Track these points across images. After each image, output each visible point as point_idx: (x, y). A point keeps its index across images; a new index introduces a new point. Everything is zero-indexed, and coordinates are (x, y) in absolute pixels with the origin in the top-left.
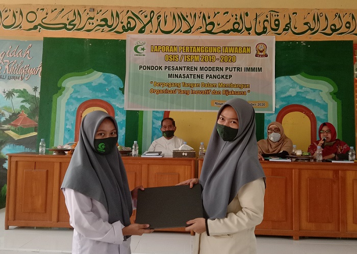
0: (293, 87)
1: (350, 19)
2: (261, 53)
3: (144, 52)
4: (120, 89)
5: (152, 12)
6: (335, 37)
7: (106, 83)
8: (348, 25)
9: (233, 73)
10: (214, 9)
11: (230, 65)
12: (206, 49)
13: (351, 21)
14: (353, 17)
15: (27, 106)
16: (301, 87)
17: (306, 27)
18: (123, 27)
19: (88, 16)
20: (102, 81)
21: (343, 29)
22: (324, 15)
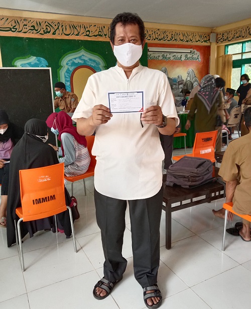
5: (59, 23)
10: (90, 23)
18: (44, 31)
19: (23, 24)
20: (36, 61)
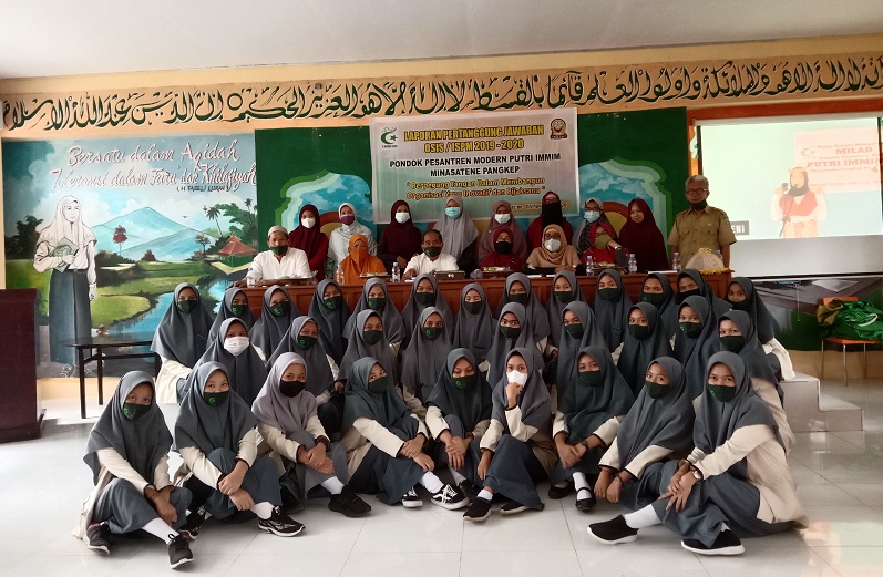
0: (605, 178)
1: (681, 76)
2: (558, 132)
3: (395, 142)
4: (366, 195)
5: (403, 83)
6: (661, 104)
7: (345, 188)
8: (678, 85)
9: (521, 163)
10: (491, 74)
11: (515, 152)
12: (482, 132)
13: (683, 79)
14: (686, 73)
15: (240, 226)
16: (615, 177)
17: (620, 92)
18: (364, 107)
19: (314, 96)
20: (340, 186)
21: (673, 91)
22: (644, 74)
